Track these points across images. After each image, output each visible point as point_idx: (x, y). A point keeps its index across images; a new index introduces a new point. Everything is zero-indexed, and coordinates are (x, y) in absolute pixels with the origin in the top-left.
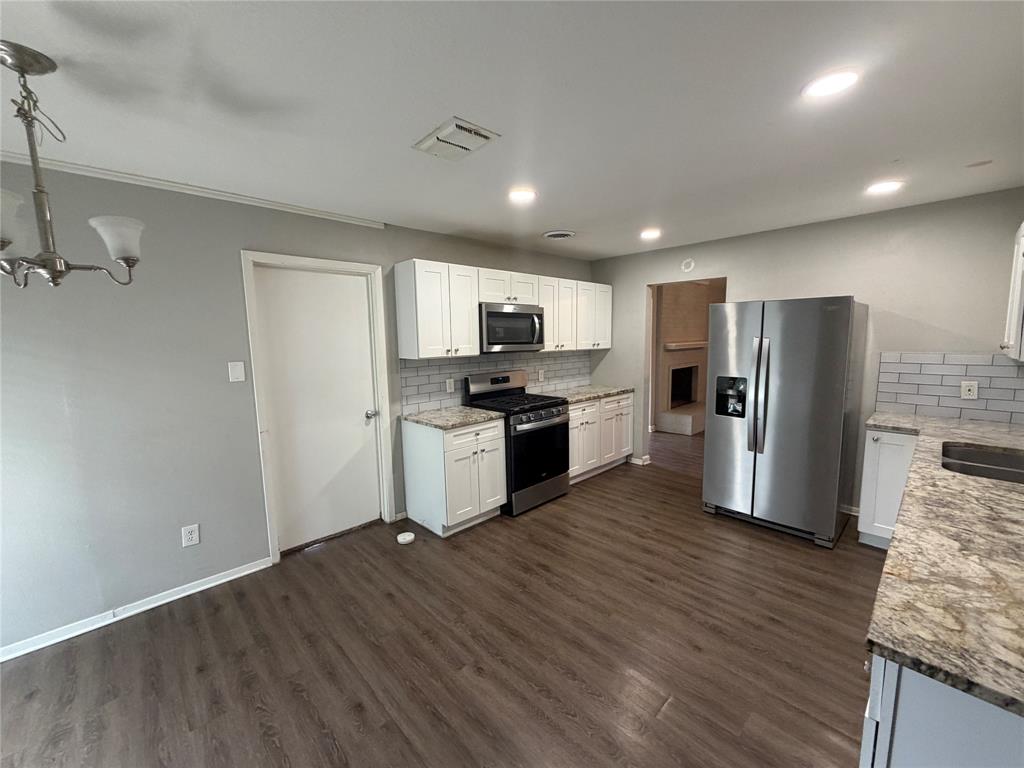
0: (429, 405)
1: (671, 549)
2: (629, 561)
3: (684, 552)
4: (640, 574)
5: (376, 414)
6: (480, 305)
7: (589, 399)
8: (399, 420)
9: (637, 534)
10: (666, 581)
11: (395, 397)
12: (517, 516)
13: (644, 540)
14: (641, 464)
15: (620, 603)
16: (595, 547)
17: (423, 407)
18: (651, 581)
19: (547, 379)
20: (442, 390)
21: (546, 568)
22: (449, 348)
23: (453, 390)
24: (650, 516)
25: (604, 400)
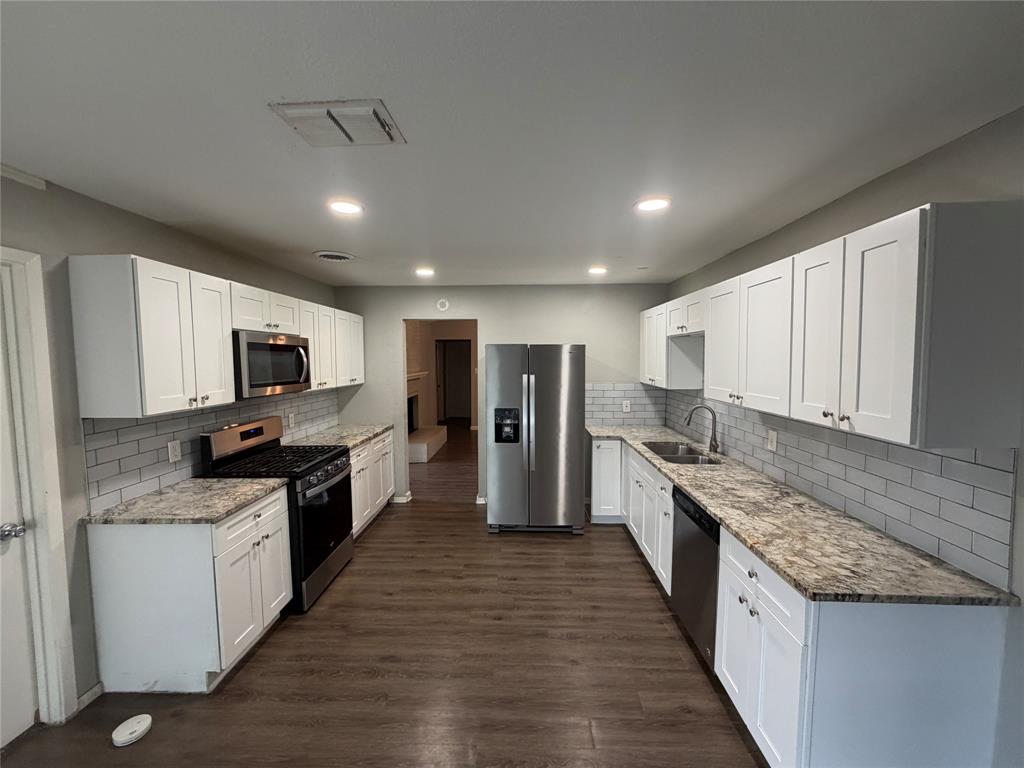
0: (138, 489)
1: (491, 579)
2: (466, 608)
3: (503, 578)
4: (485, 616)
5: (26, 526)
6: (236, 334)
7: (363, 442)
8: (83, 526)
9: (454, 577)
10: (510, 613)
11: (73, 484)
12: (309, 609)
13: (464, 581)
14: (405, 501)
15: (491, 656)
16: (425, 608)
17: (128, 495)
18: (500, 619)
19: (298, 424)
20: (161, 460)
21: (392, 659)
22: (193, 396)
23: (180, 458)
24: (451, 553)
25: (373, 441)
